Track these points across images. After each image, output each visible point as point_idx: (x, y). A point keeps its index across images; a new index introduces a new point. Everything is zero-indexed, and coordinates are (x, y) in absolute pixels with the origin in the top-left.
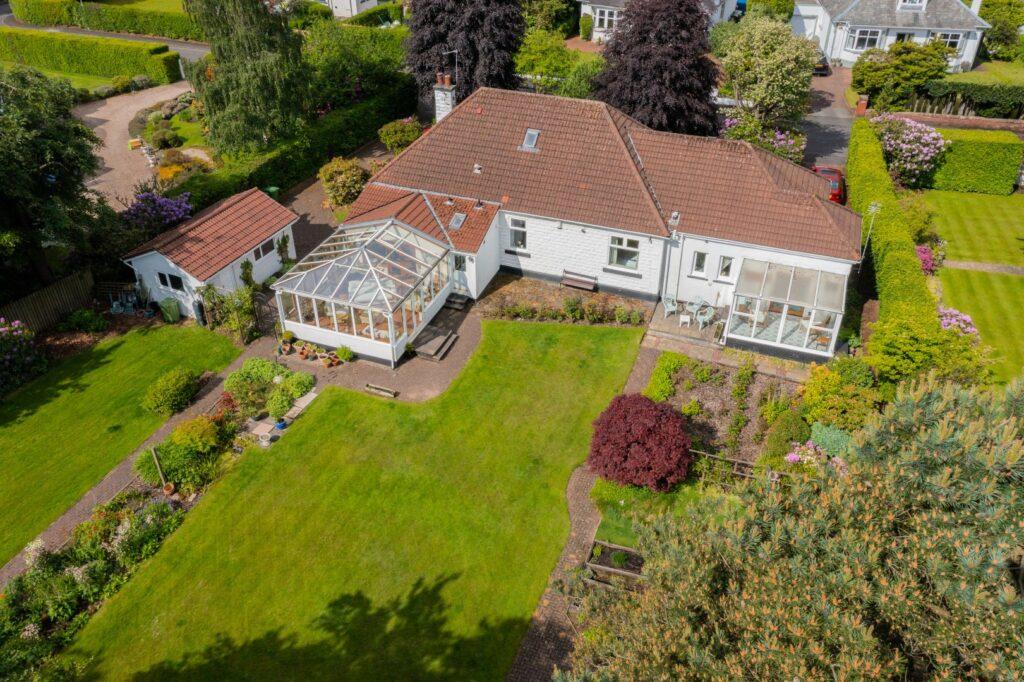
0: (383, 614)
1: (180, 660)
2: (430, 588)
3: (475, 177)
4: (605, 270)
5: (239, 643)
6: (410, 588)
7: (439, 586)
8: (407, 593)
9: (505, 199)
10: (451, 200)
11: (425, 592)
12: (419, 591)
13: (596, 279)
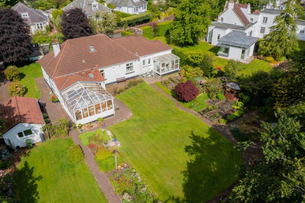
0: (195, 145)
1: (184, 182)
2: (193, 136)
3: (84, 64)
4: (126, 74)
5: (186, 170)
6: (191, 139)
7: (193, 135)
8: (192, 140)
9: (97, 66)
10: (83, 72)
11: (193, 138)
12: (192, 138)
13: (124, 77)
